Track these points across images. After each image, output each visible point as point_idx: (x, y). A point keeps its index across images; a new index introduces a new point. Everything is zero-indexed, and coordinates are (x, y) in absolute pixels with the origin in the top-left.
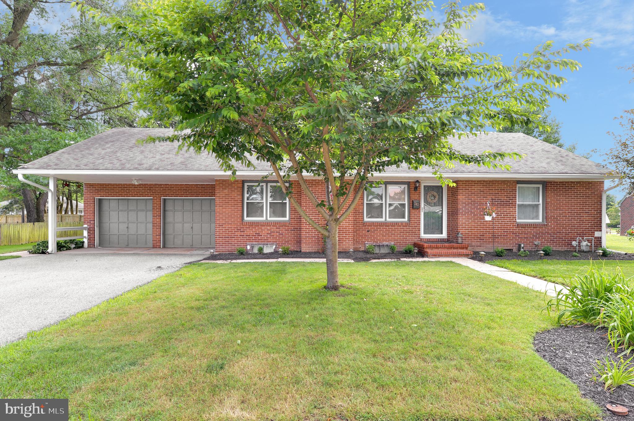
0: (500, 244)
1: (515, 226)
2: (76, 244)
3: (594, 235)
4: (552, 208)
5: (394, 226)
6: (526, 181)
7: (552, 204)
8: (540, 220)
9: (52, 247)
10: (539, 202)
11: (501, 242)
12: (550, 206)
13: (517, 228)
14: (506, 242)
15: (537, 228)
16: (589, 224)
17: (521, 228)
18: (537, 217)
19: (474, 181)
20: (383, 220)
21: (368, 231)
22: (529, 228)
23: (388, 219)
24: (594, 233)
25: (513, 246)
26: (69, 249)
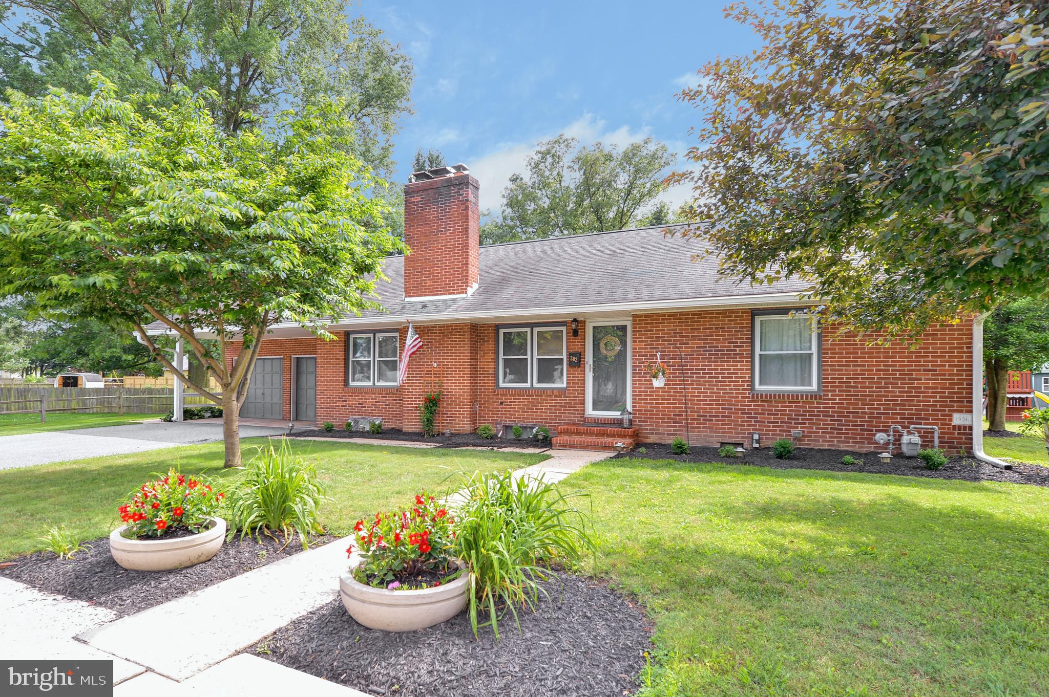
0: (715, 432)
1: (748, 397)
2: (212, 412)
3: (951, 420)
4: (837, 361)
5: (541, 396)
6: (772, 309)
7: (836, 353)
8: (814, 387)
9: (177, 414)
10: (810, 349)
11: (716, 428)
12: (831, 357)
13: (752, 401)
14: (729, 429)
15: (799, 402)
16: (936, 397)
17: (762, 401)
18: (807, 381)
19: (663, 315)
20: (528, 385)
21: (502, 403)
22: (780, 402)
23: (536, 385)
24: (951, 416)
25: (742, 438)
26: (202, 417)
